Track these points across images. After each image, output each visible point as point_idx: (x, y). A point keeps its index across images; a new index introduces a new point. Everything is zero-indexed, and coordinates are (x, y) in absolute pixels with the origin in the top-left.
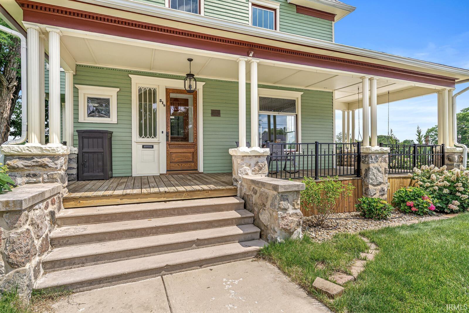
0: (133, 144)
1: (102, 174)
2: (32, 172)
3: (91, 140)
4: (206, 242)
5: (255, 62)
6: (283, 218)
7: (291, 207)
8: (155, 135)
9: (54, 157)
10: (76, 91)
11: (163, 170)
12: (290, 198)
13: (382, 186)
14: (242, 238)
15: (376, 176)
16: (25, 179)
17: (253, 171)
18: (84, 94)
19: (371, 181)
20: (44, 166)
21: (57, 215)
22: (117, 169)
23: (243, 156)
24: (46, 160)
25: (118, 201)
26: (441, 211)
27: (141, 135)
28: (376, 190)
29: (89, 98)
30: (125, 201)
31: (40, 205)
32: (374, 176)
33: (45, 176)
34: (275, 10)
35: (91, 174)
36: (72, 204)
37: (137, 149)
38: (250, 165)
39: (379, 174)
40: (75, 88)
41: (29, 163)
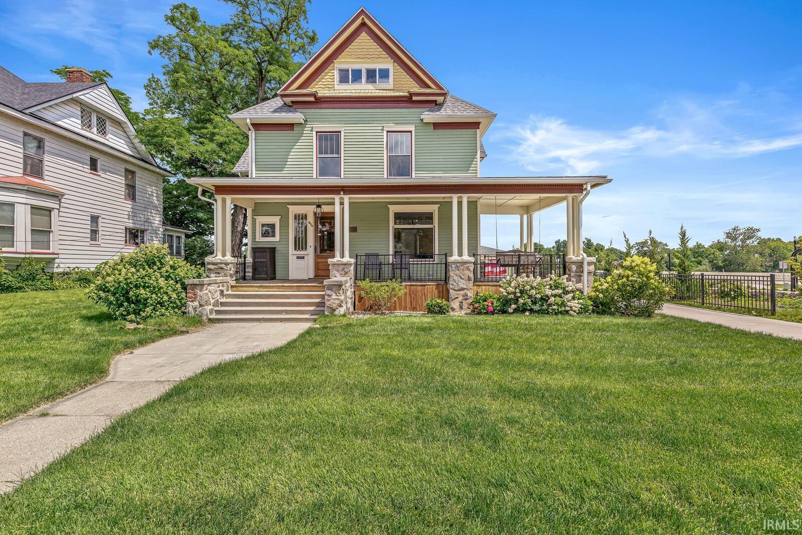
0: (290, 256)
1: (265, 276)
2: (218, 271)
3: (259, 254)
4: (291, 312)
5: (347, 199)
6: (328, 300)
7: (334, 294)
8: (306, 249)
9: (227, 264)
10: (254, 221)
11: (312, 276)
12: (334, 289)
13: (465, 291)
14: (313, 313)
15: (457, 282)
16: (215, 275)
17: (340, 274)
18: (260, 222)
19: (451, 286)
20: (222, 268)
21: (225, 293)
22: (279, 273)
23: (333, 264)
24: (223, 266)
25: (257, 289)
26: (504, 312)
27: (295, 249)
28: (458, 294)
29: (262, 224)
30: (261, 289)
31: (215, 285)
32: (456, 282)
33: (223, 274)
34: (411, 132)
35: (259, 276)
36: (235, 289)
37: (292, 259)
38: (338, 270)
39: (462, 280)
40: (253, 218)
41: (216, 267)
